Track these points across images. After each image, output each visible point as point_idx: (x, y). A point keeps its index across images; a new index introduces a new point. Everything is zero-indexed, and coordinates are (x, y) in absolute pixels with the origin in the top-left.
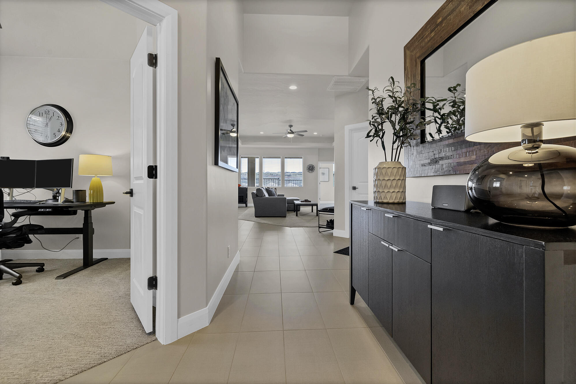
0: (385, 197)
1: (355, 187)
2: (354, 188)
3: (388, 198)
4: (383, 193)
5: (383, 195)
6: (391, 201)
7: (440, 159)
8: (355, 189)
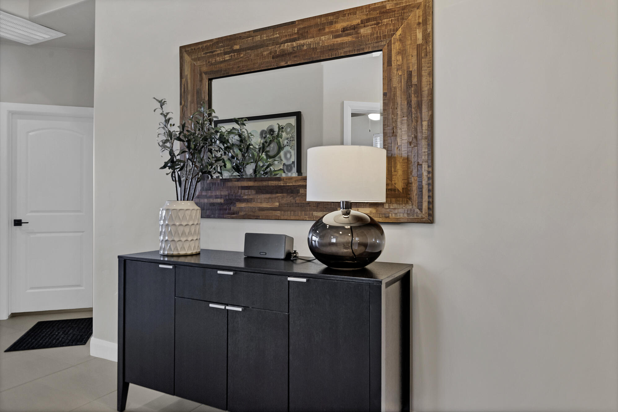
0: (183, 248)
1: (21, 220)
2: (18, 223)
3: (185, 248)
4: (180, 243)
5: (179, 245)
6: (189, 252)
7: (236, 200)
8: (21, 225)
